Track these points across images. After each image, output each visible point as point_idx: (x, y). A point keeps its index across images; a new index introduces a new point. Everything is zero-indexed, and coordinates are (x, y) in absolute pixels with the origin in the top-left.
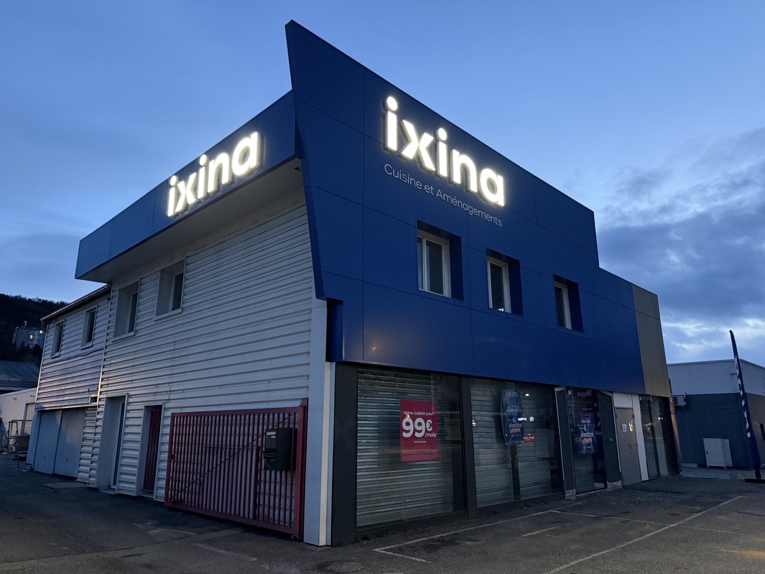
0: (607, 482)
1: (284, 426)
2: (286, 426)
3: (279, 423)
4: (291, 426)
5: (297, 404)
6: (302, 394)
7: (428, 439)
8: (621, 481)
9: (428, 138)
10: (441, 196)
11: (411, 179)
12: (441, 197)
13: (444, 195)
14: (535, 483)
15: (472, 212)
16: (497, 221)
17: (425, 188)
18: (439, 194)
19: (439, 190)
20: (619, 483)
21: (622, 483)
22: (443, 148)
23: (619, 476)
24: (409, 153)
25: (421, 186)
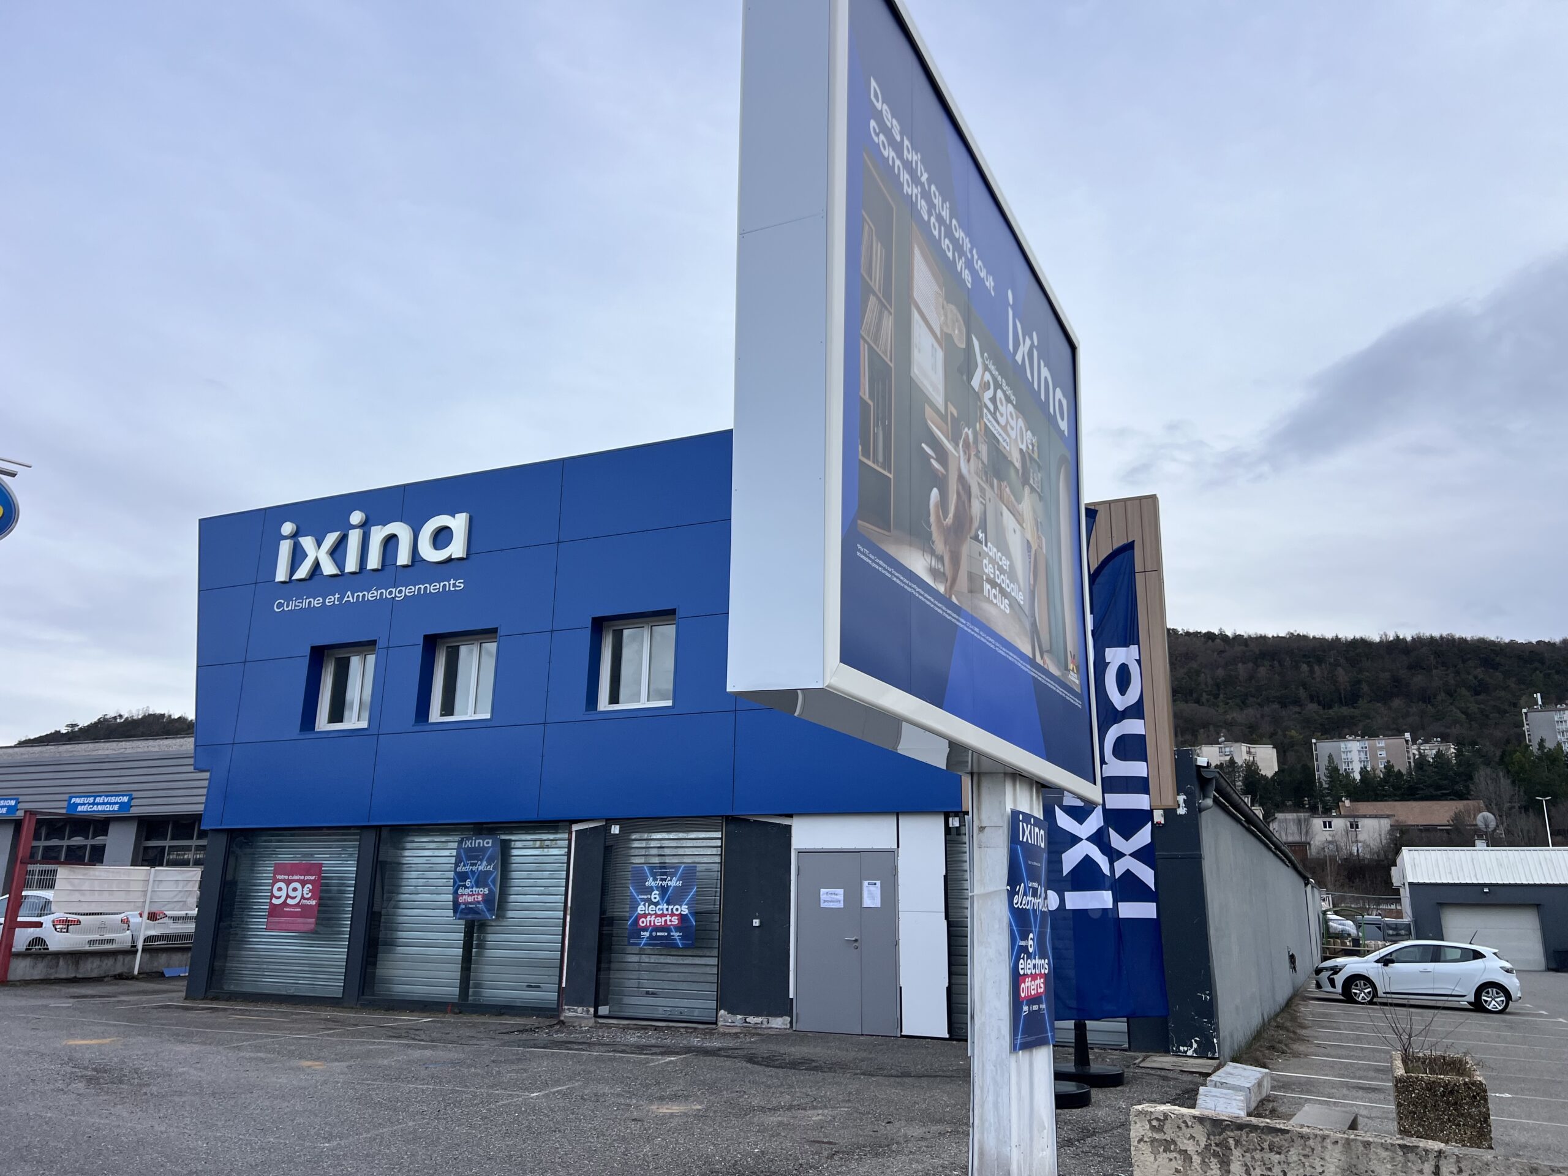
0: (723, 1013)
7: (304, 907)
9: (331, 539)
10: (350, 599)
11: (308, 601)
13: (356, 595)
15: (403, 594)
16: (454, 584)
17: (327, 601)
18: (348, 597)
19: (348, 593)
20: (779, 1023)
21: (791, 1023)
22: (354, 537)
23: (785, 1007)
24: (303, 571)
25: (321, 601)
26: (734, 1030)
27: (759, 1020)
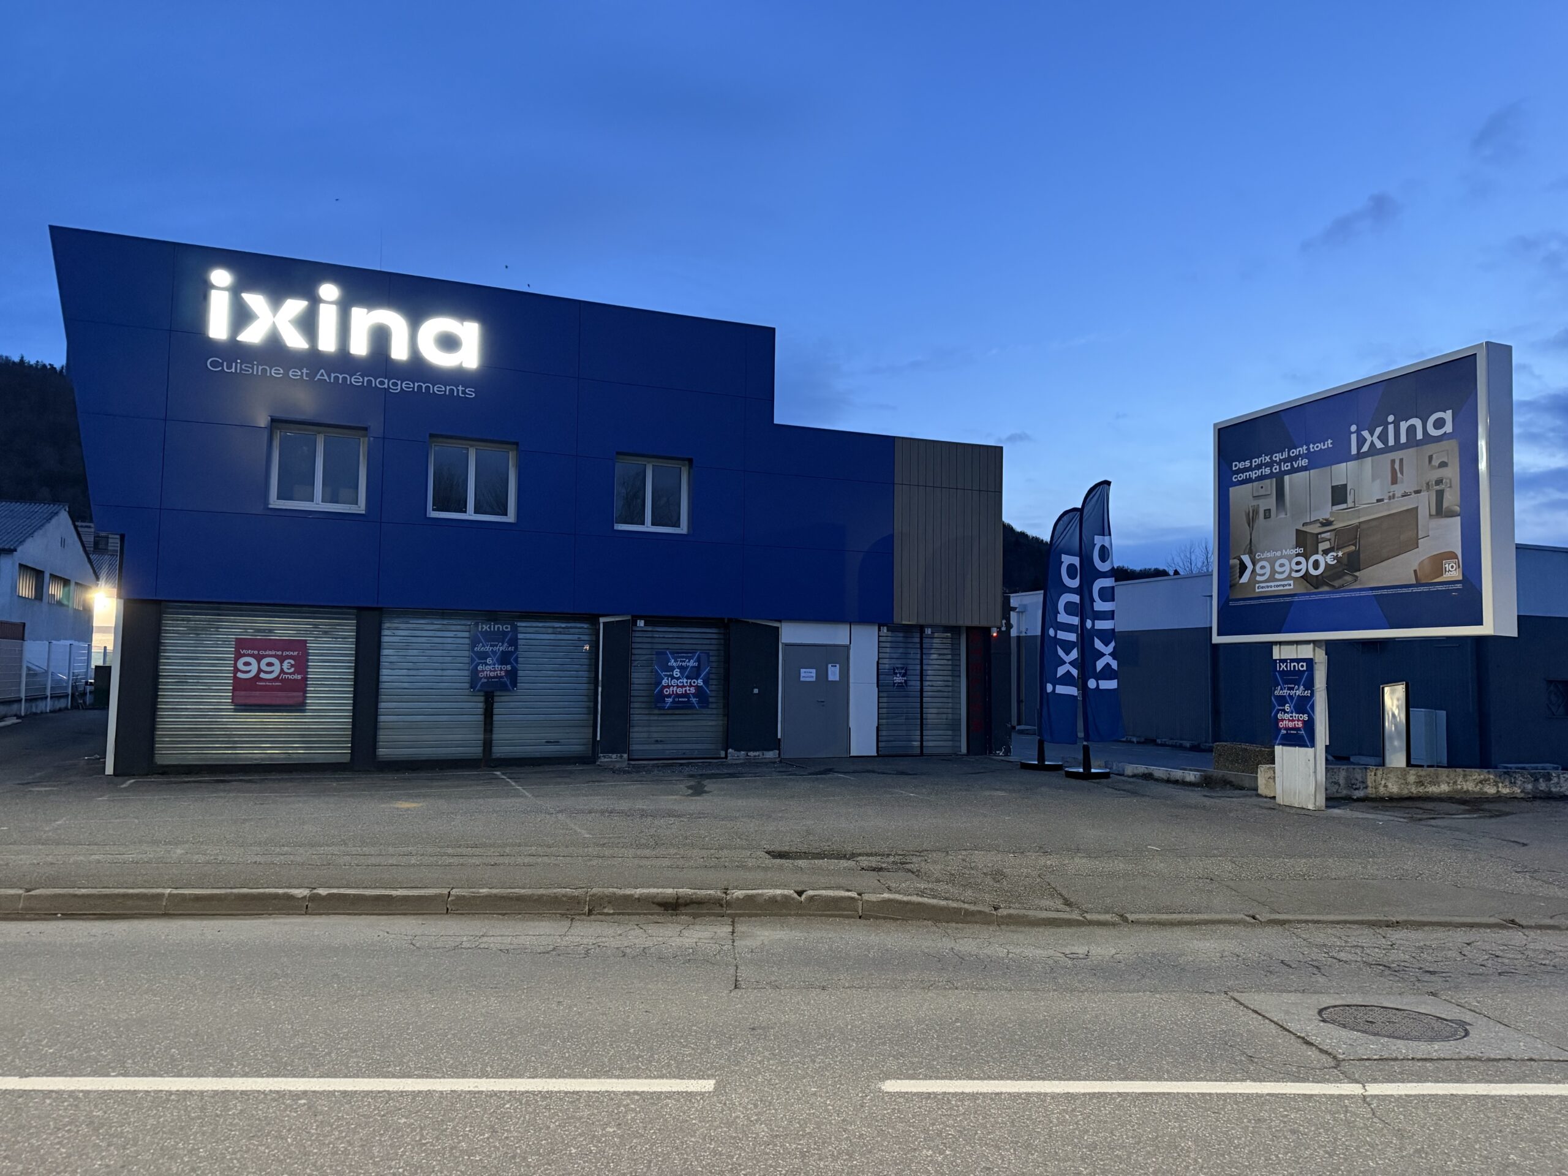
0: (731, 751)
7: (284, 681)
8: (776, 751)
9: (295, 306)
10: (326, 377)
11: (261, 368)
12: (325, 380)
13: (333, 375)
14: (547, 742)
15: (399, 387)
16: (463, 391)
17: (291, 373)
18: (322, 375)
19: (321, 370)
20: (771, 755)
21: (779, 754)
22: (328, 313)
23: (776, 744)
24: (253, 335)
25: (282, 371)
26: (741, 762)
27: (757, 753)
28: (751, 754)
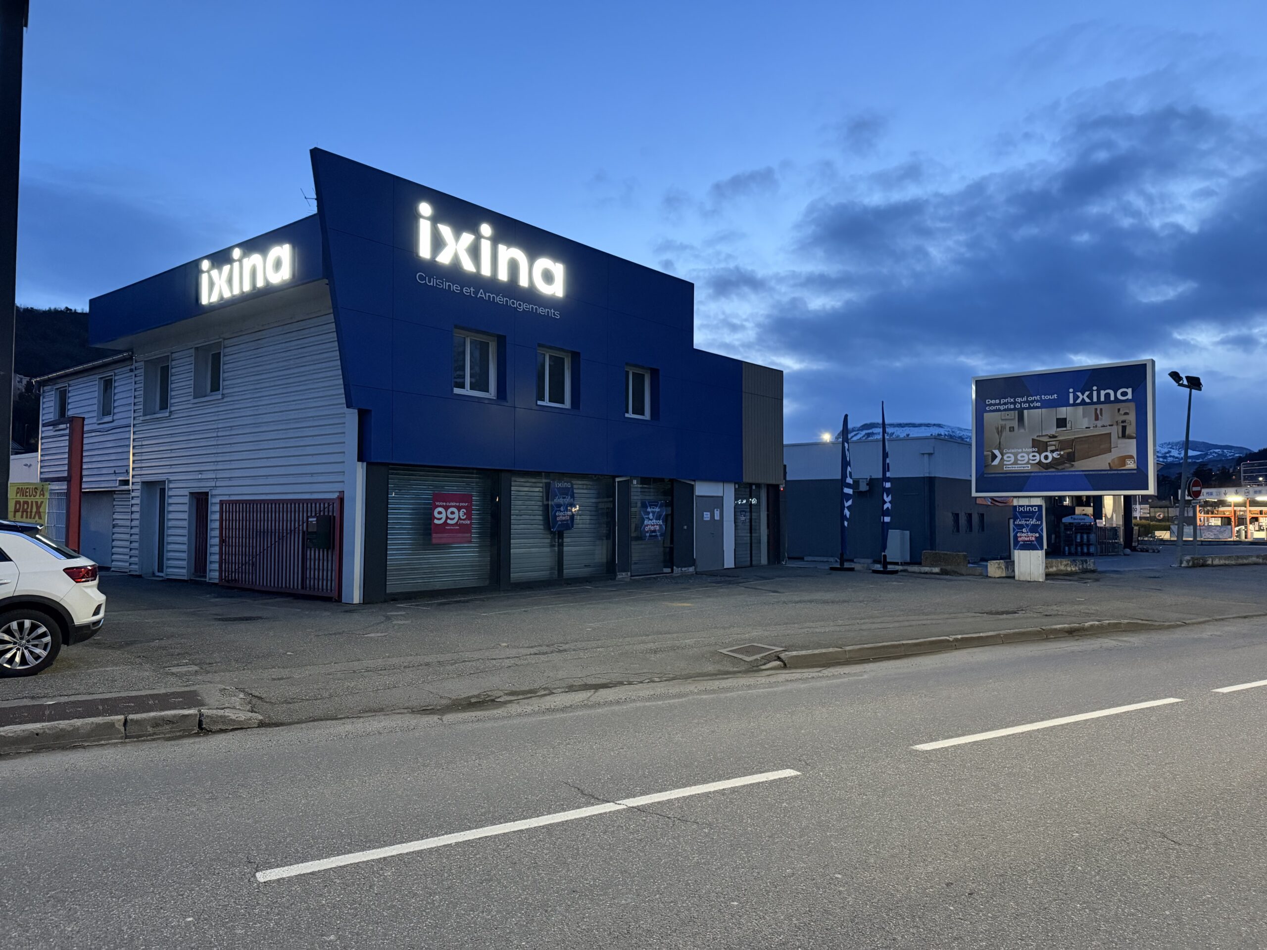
0: (674, 567)
1: (324, 513)
2: (326, 514)
3: (320, 511)
4: (330, 514)
5: (335, 496)
6: (338, 487)
7: (460, 525)
8: (694, 567)
10: (483, 296)
11: (447, 284)
13: (487, 294)
14: (585, 566)
15: (522, 307)
16: (554, 313)
17: (464, 290)
18: (481, 294)
19: (481, 290)
20: (691, 569)
21: (695, 569)
22: (486, 246)
23: (693, 563)
24: (444, 258)
25: (459, 289)
26: (678, 575)
27: (686, 569)
28: (683, 569)
